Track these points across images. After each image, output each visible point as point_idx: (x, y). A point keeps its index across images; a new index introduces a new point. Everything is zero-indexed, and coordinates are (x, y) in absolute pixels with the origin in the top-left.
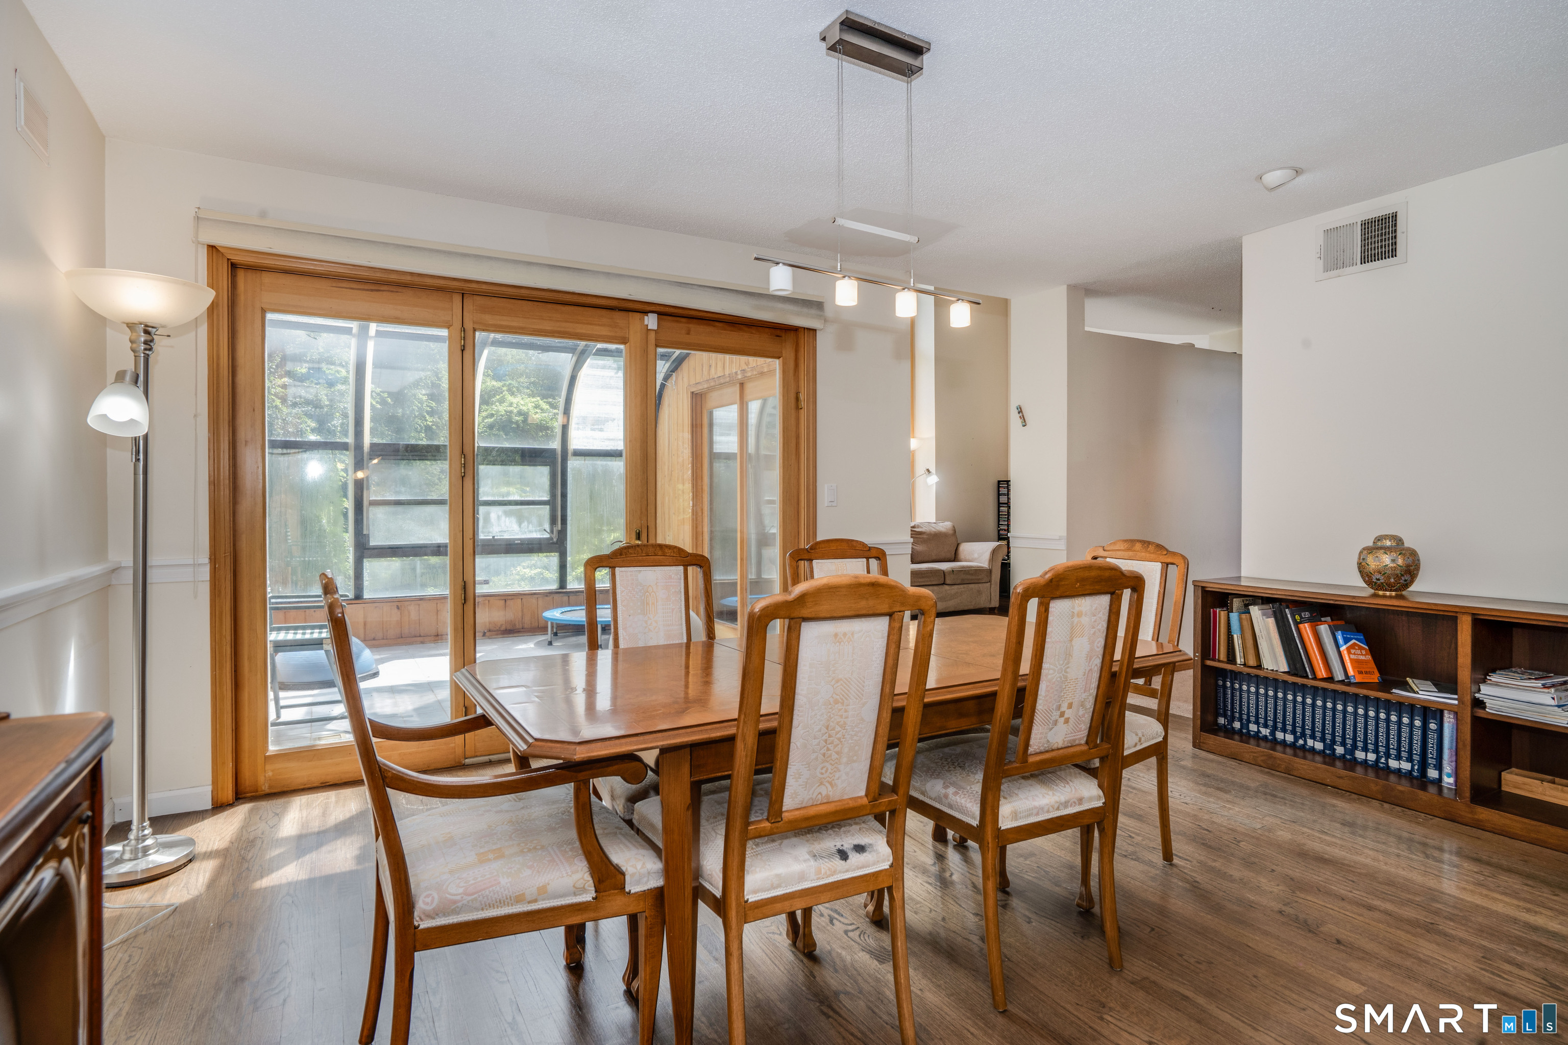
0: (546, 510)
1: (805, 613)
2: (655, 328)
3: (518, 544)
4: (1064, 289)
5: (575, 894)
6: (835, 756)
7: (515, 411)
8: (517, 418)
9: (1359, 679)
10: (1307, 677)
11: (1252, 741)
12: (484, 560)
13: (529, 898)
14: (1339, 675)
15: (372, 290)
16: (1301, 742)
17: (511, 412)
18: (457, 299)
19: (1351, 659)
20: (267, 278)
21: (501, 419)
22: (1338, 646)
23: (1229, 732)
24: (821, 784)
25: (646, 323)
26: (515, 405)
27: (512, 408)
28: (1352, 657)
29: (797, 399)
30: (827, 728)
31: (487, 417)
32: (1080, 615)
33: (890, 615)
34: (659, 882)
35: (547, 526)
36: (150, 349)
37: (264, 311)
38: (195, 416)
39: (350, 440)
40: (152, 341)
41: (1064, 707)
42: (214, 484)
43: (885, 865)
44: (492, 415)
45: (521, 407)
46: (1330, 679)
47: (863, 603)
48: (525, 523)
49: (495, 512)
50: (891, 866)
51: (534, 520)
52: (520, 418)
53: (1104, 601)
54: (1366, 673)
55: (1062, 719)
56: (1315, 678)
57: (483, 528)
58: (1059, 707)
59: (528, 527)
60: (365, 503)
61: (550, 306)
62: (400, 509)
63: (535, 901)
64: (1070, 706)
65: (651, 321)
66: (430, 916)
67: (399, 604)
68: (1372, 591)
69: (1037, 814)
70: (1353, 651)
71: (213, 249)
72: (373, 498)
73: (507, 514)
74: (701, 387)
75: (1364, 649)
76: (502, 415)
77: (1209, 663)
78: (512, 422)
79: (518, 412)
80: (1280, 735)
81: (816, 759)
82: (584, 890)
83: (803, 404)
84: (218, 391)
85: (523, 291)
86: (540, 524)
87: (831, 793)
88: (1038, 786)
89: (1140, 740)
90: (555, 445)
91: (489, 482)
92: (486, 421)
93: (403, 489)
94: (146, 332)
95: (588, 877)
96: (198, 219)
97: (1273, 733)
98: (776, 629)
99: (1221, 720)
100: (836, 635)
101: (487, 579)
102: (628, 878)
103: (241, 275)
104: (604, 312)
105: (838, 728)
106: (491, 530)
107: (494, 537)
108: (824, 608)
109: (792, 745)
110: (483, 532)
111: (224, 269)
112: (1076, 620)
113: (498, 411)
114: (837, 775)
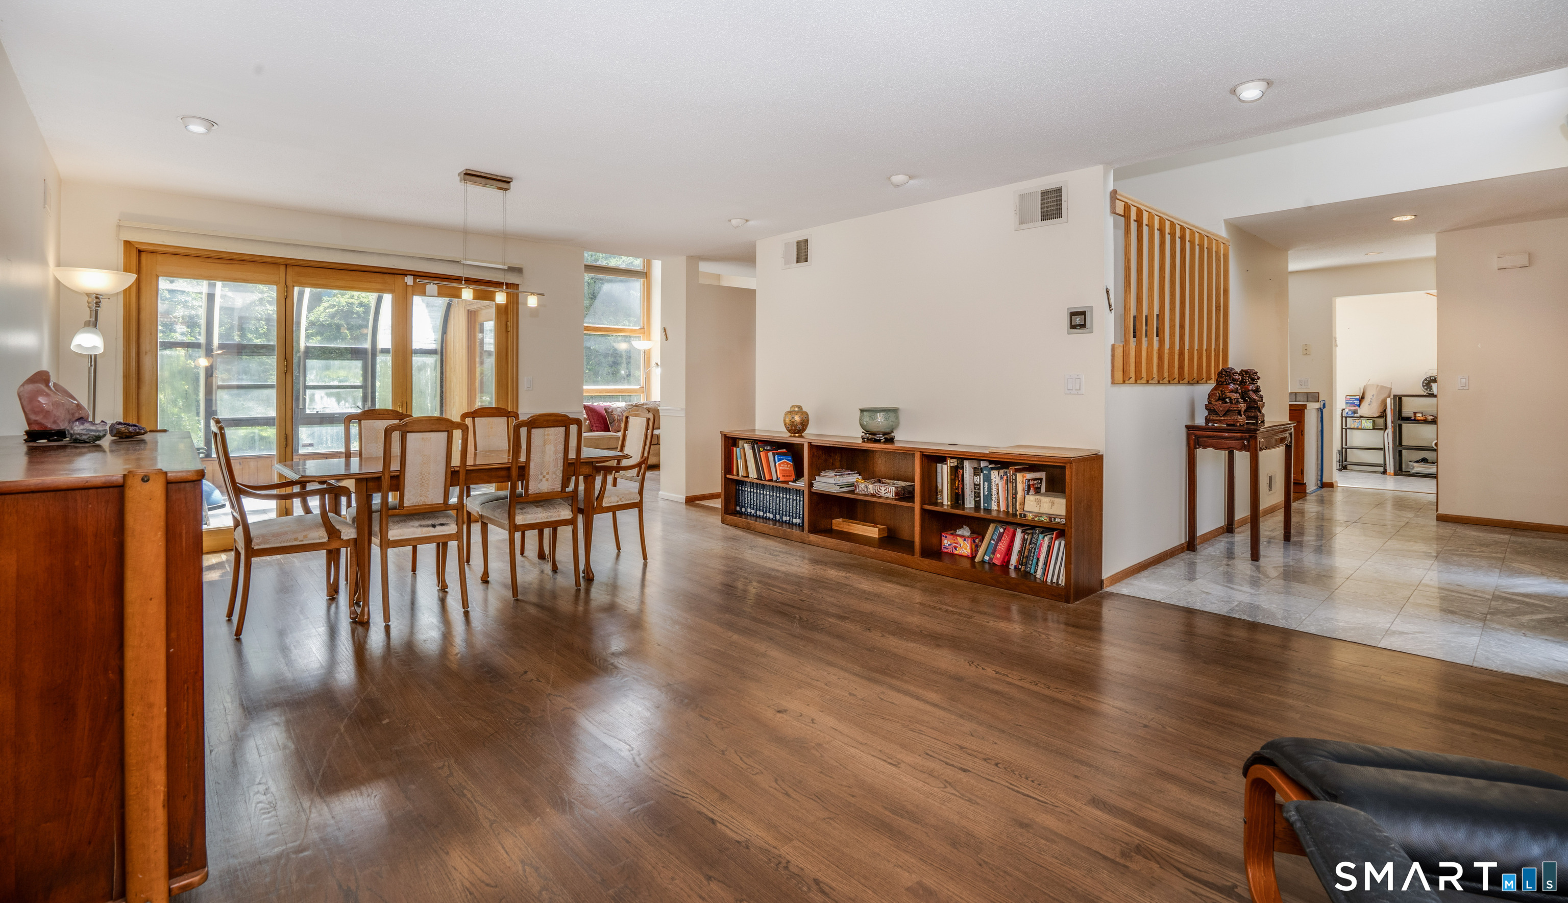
0: (359, 393)
1: (408, 429)
2: (412, 284)
3: (336, 417)
4: (684, 258)
5: (319, 539)
6: (426, 485)
7: (356, 302)
8: (358, 309)
9: (782, 479)
10: (762, 480)
11: (749, 517)
12: (310, 428)
13: (300, 539)
14: (775, 478)
15: (227, 264)
16: (765, 515)
17: (352, 303)
18: (282, 268)
19: (780, 469)
20: (160, 258)
21: (342, 310)
22: (775, 463)
23: (740, 514)
24: (421, 496)
25: (406, 281)
26: (356, 298)
27: (352, 300)
28: (781, 468)
29: (507, 325)
30: (421, 473)
31: (328, 308)
32: (548, 435)
33: (448, 431)
34: (356, 537)
35: (360, 404)
36: (99, 307)
37: (158, 277)
38: (116, 339)
39: (202, 340)
40: (100, 302)
41: (545, 474)
42: (126, 377)
43: (454, 532)
44: (334, 306)
45: (362, 299)
46: (771, 480)
47: (433, 427)
48: (343, 402)
49: (319, 394)
50: (457, 532)
51: (350, 400)
52: (361, 310)
53: (562, 429)
54: (787, 476)
55: (544, 479)
56: (765, 480)
57: (309, 405)
58: (542, 474)
59: (345, 404)
60: (214, 387)
61: (343, 271)
62: (242, 391)
63: (302, 541)
64: (548, 473)
65: (409, 280)
66: (258, 544)
67: (241, 461)
68: (790, 434)
69: (536, 519)
70: (782, 465)
71: (127, 243)
72: (220, 383)
73: (328, 395)
74: (473, 307)
75: (789, 464)
76: (343, 306)
77: (728, 476)
78: (353, 313)
79: (359, 303)
80: (758, 513)
81: (417, 485)
82: (323, 538)
83: (510, 329)
84: (129, 324)
85: (324, 264)
86: (355, 403)
87: (426, 501)
88: (536, 509)
89: (620, 499)
90: (367, 345)
91: (314, 372)
92: (327, 311)
93: (244, 377)
94: (97, 298)
95: (325, 533)
96: (119, 226)
97: (756, 513)
98: (396, 436)
99: (738, 508)
100: (423, 439)
101: (312, 442)
102: (342, 534)
103: (144, 256)
104: (378, 275)
105: (426, 474)
106: (315, 407)
107: (317, 412)
108: (415, 428)
109: (406, 480)
110: (309, 408)
111: (134, 254)
112: (546, 437)
113: (339, 303)
114: (428, 493)
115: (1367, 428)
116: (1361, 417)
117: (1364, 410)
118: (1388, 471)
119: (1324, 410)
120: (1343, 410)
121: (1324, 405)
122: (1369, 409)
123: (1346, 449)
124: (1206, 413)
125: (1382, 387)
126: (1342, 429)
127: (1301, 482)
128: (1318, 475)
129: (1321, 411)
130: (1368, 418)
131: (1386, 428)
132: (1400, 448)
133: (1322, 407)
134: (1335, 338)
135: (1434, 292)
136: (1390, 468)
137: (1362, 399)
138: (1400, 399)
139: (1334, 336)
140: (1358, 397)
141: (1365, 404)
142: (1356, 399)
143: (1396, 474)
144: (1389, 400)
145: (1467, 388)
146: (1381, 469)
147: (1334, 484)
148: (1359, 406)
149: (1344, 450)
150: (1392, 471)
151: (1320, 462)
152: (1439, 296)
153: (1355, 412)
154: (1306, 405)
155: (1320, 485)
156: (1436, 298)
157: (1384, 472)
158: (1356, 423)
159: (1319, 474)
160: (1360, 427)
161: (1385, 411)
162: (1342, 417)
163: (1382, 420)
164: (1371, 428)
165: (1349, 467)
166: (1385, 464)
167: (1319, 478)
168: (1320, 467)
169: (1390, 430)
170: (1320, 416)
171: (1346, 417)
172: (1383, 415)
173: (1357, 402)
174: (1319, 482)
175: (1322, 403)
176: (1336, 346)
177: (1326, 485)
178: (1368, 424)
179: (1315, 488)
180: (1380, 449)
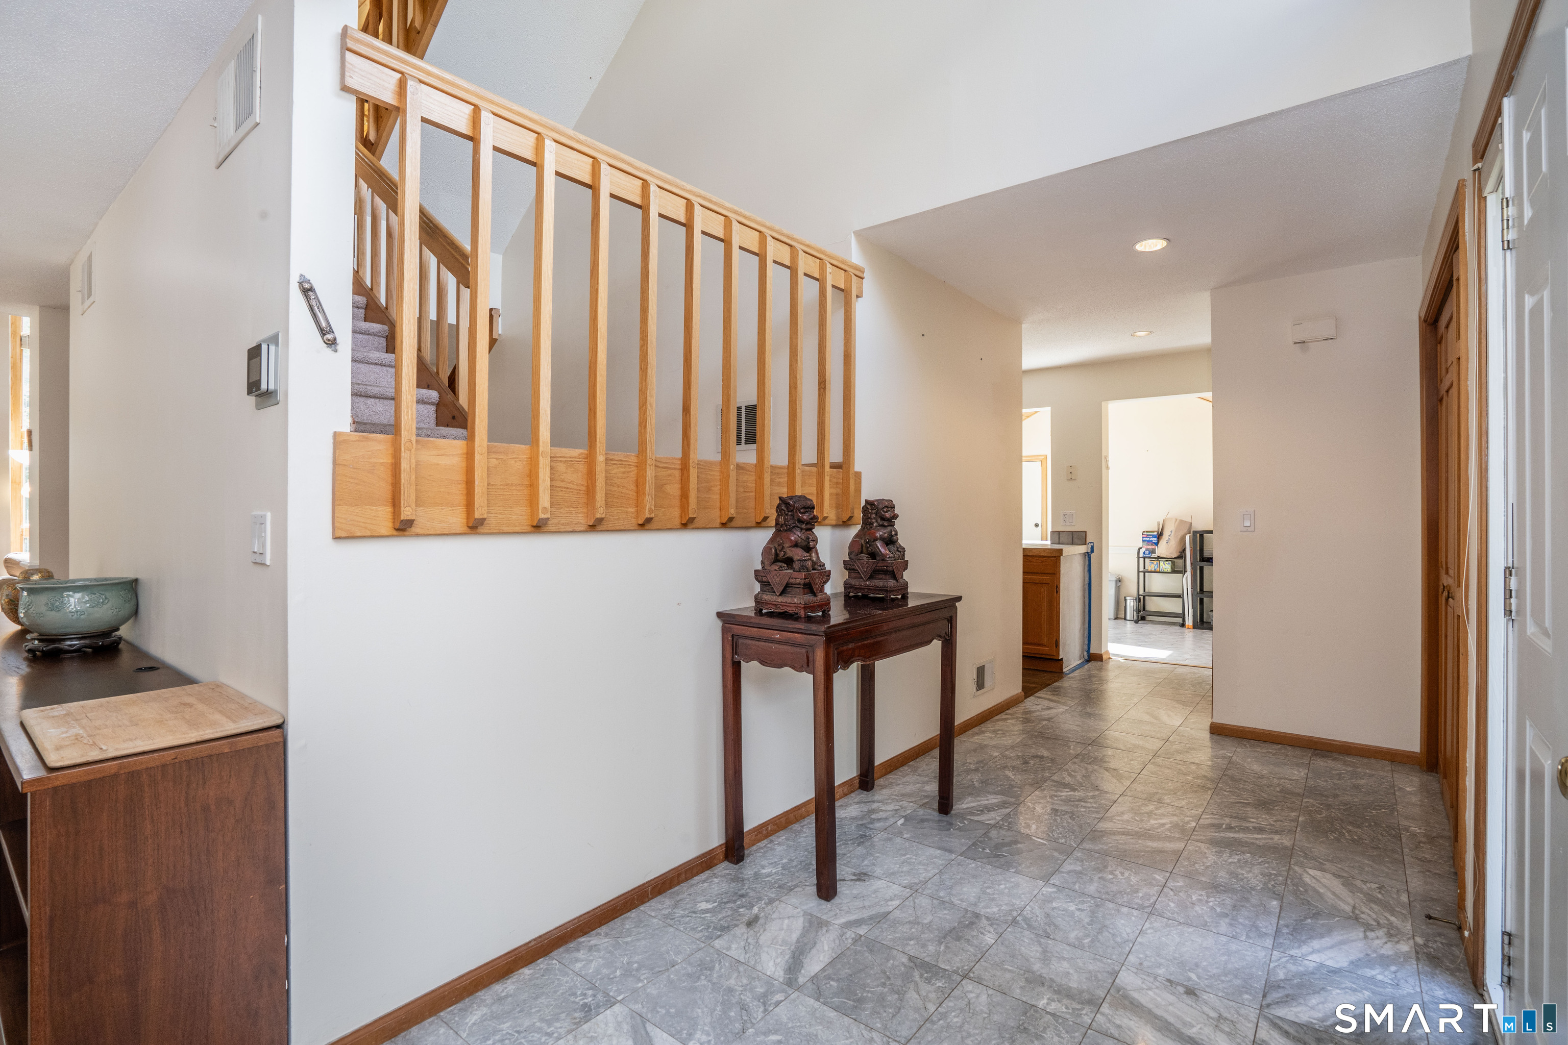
115: (1165, 571)
116: (1159, 557)
117: (1163, 549)
118: (1187, 623)
119: (1093, 555)
120: (1140, 549)
121: (1092, 548)
122: (1165, 548)
123: (1144, 597)
124: (757, 587)
125: (1181, 521)
126: (1139, 572)
127: (1055, 658)
128: (1084, 644)
129: (1088, 556)
130: (1167, 559)
131: (1185, 572)
132: (1201, 596)
133: (1089, 551)
134: (1106, 458)
135: (1209, 395)
136: (1189, 621)
137: (1160, 535)
138: (1202, 536)
139: (1104, 454)
140: (1156, 533)
141: (1163, 542)
142: (1154, 536)
143: (1195, 627)
144: (1188, 537)
145: (1252, 529)
146: (1180, 620)
147: (1104, 657)
148: (1157, 544)
149: (1142, 597)
150: (1191, 624)
151: (1087, 626)
152: (1215, 403)
153: (1153, 551)
154: (1061, 550)
155: (1086, 657)
156: (1211, 404)
157: (1183, 625)
158: (1153, 565)
159: (1086, 642)
160: (1157, 570)
161: (1184, 550)
162: (1139, 558)
163: (1180, 561)
164: (1170, 570)
165: (1148, 618)
166: (1184, 615)
167: (1086, 647)
168: (1087, 632)
169: (1188, 574)
170: (1087, 563)
171: (1144, 558)
172: (1182, 555)
173: (1154, 540)
174: (1086, 653)
175: (1090, 545)
176: (1108, 468)
177: (1093, 658)
178: (1167, 566)
179: (1079, 662)
180: (1179, 596)
